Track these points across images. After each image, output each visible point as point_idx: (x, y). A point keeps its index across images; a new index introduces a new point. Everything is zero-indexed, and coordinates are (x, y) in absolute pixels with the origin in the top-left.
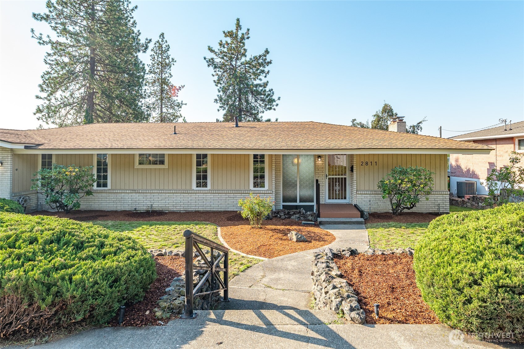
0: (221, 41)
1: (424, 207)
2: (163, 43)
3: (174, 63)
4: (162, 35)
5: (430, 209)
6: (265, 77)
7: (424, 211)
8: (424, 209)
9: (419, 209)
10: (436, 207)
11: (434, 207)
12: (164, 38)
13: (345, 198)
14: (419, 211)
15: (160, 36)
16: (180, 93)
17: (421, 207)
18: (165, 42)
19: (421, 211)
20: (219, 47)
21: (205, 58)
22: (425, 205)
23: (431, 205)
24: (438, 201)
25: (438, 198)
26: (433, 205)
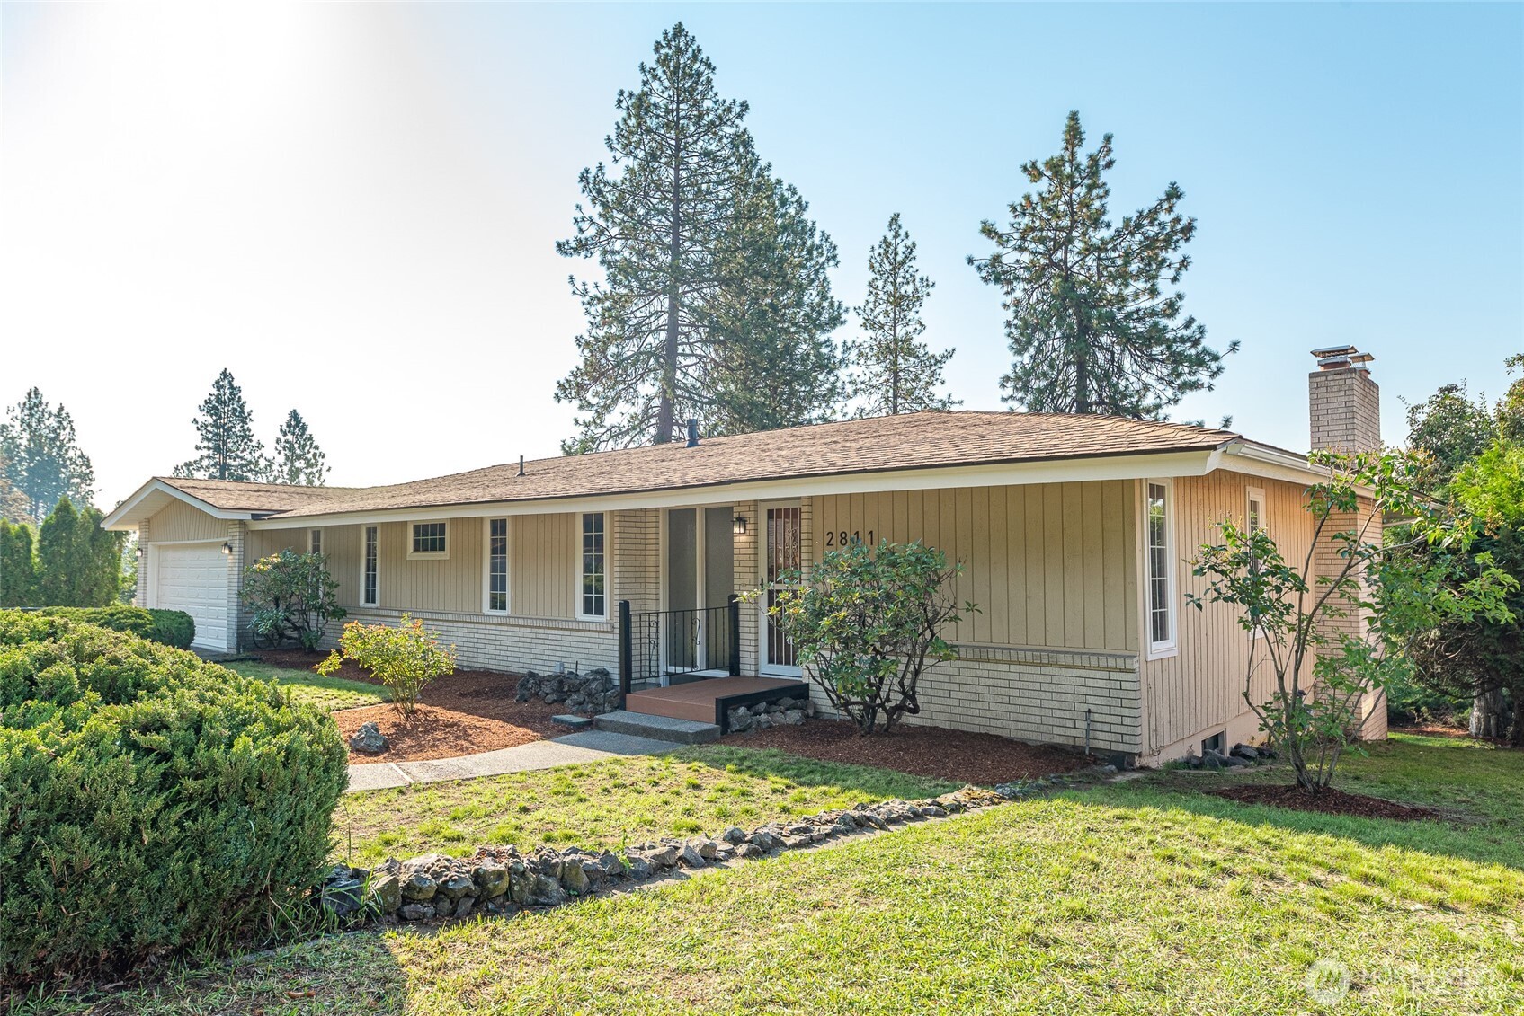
1: (1032, 719)
2: (898, 240)
3: (930, 290)
4: (895, 220)
5: (1057, 730)
6: (1175, 280)
7: (1034, 736)
8: (1030, 727)
9: (1012, 725)
10: (1079, 724)
11: (1070, 723)
12: (900, 227)
14: (1013, 734)
15: (890, 225)
16: (947, 370)
17: (1022, 718)
18: (903, 236)
19: (1019, 735)
20: (1010, 217)
21: (971, 261)
22: (1036, 711)
23: (1058, 713)
24: (1090, 700)
25: (1090, 683)
26: (1068, 714)
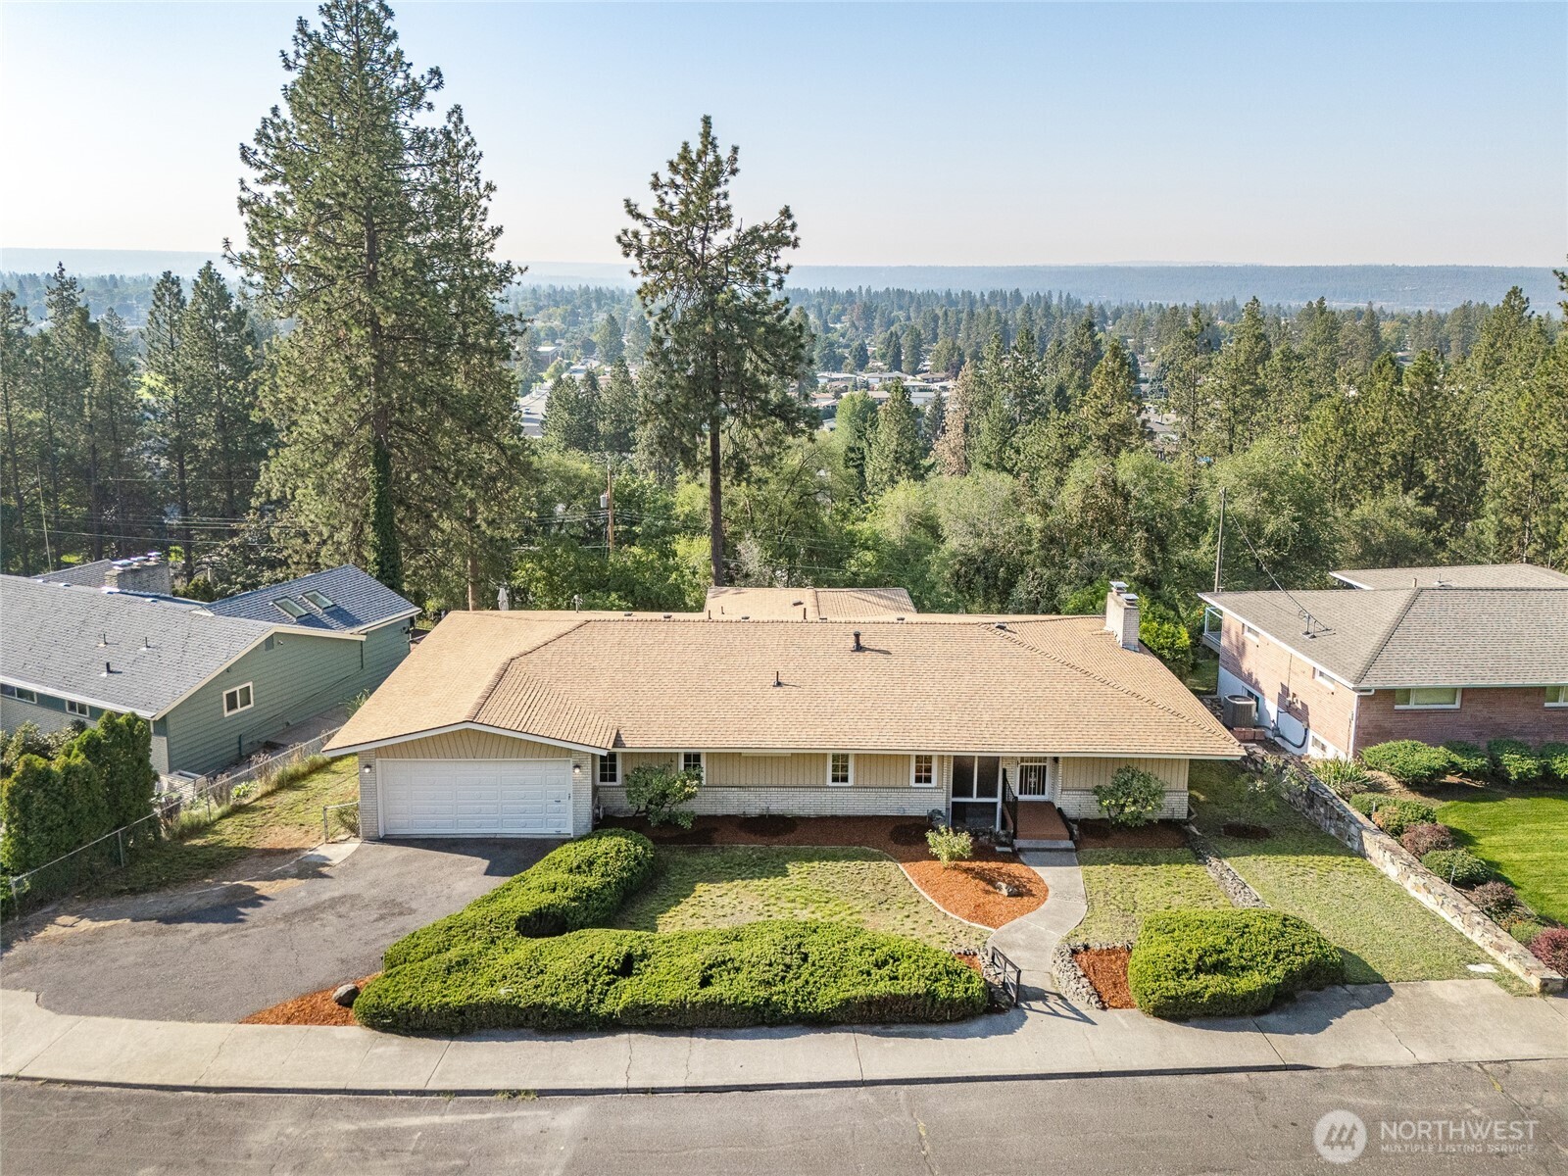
0: (656, 176)
13: (1043, 793)
15: (450, 115)
25: (1173, 799)
